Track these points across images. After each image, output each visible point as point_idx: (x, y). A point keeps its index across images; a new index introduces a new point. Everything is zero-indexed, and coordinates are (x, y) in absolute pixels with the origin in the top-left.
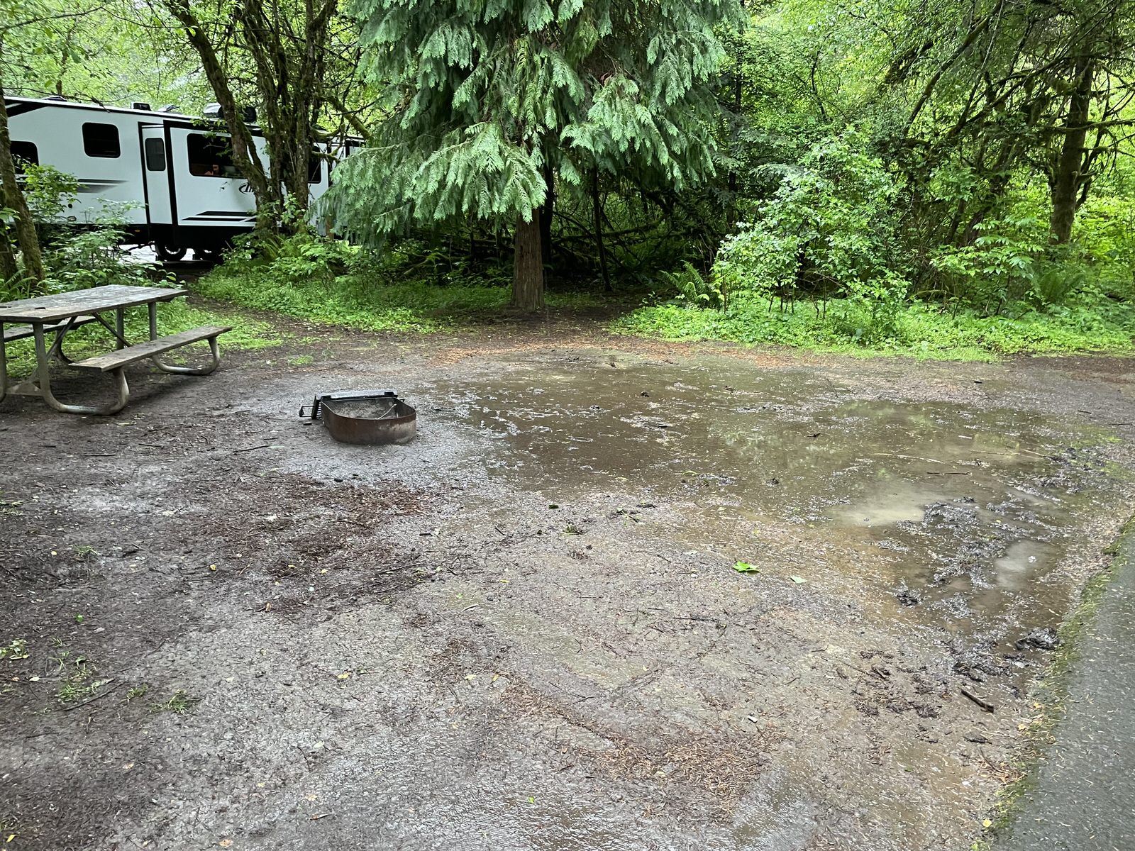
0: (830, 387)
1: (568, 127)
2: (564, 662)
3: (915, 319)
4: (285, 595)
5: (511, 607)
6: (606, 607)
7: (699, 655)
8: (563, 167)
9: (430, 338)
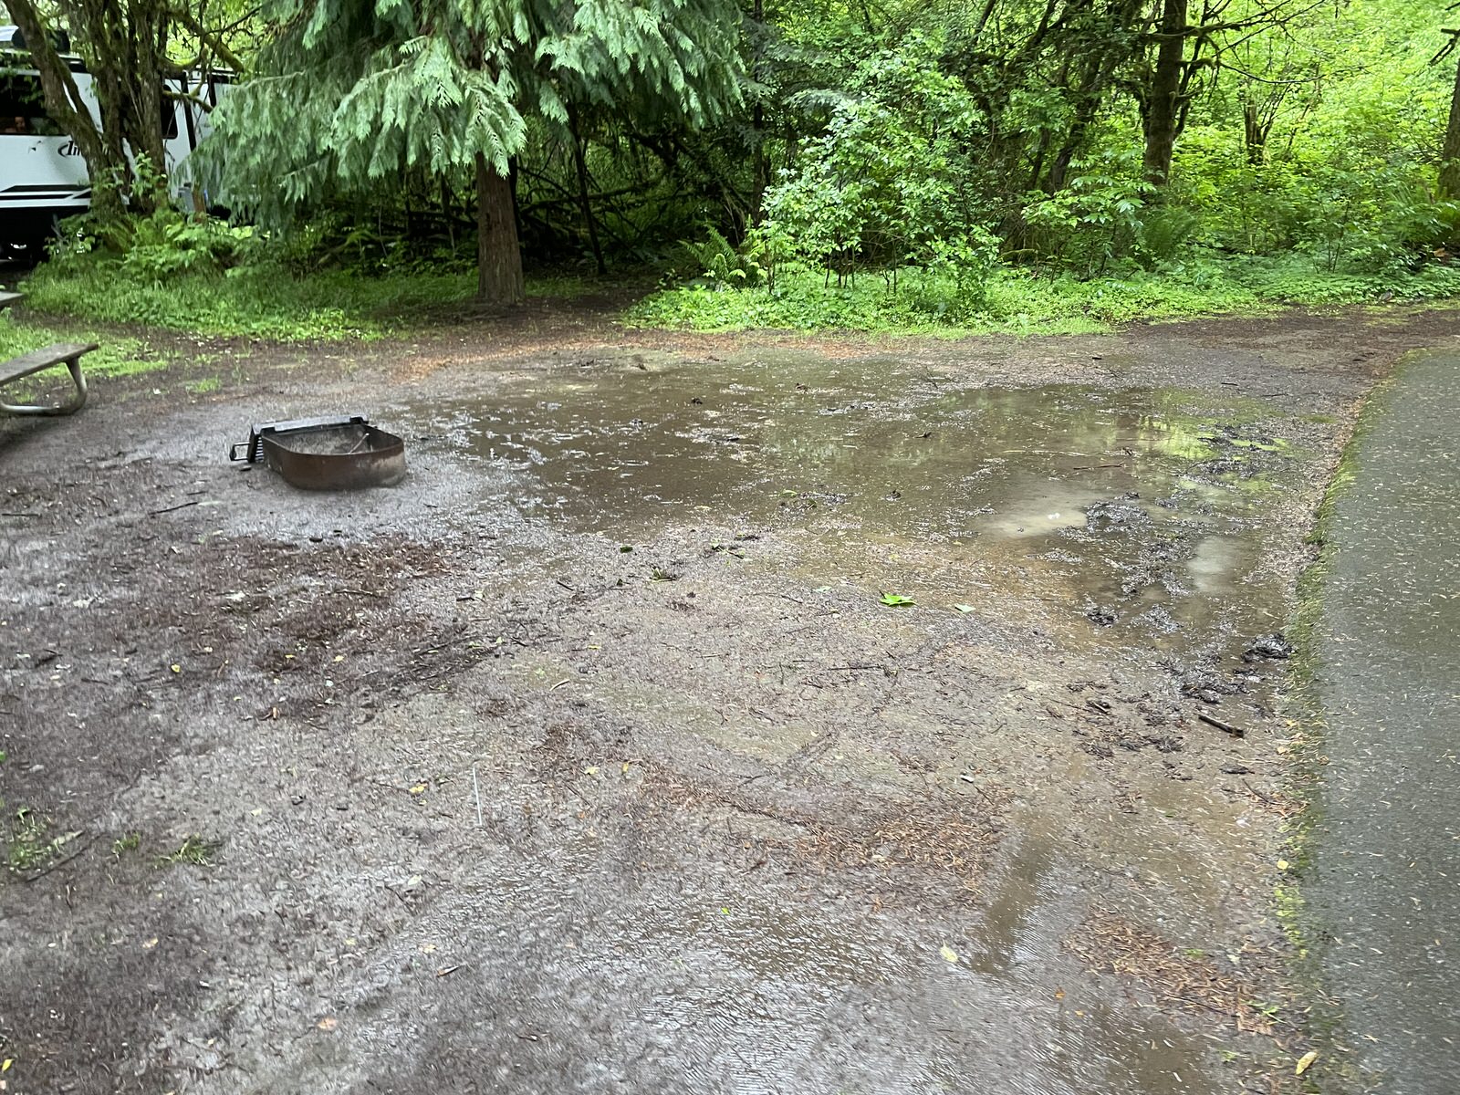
0: (926, 377)
1: (544, 41)
2: (709, 737)
3: (1006, 288)
4: (294, 695)
5: (614, 678)
6: (738, 664)
7: (876, 710)
8: (543, 98)
9: (380, 346)
